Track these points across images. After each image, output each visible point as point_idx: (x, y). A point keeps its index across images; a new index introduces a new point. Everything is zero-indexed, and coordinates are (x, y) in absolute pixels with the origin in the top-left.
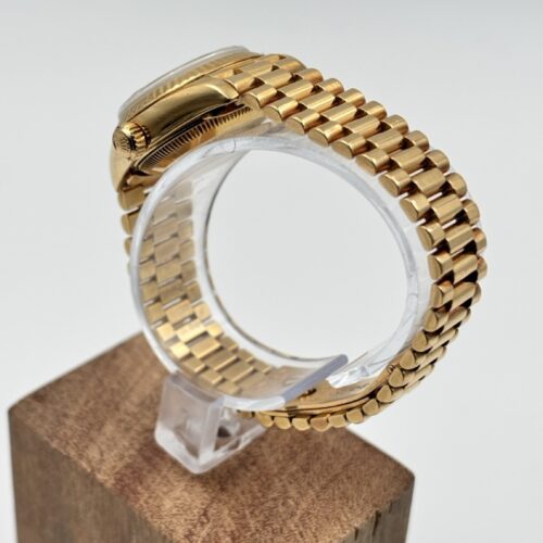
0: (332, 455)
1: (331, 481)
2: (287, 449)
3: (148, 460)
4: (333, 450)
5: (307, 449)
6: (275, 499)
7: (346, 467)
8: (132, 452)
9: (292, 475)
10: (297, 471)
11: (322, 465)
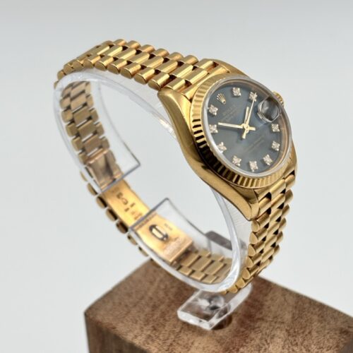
0: (138, 319)
1: (138, 302)
2: (167, 318)
3: (256, 300)
4: (136, 322)
5: (154, 320)
6: (173, 287)
7: (129, 312)
8: (267, 303)
9: (163, 303)
10: (159, 306)
11: (144, 311)
